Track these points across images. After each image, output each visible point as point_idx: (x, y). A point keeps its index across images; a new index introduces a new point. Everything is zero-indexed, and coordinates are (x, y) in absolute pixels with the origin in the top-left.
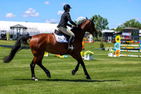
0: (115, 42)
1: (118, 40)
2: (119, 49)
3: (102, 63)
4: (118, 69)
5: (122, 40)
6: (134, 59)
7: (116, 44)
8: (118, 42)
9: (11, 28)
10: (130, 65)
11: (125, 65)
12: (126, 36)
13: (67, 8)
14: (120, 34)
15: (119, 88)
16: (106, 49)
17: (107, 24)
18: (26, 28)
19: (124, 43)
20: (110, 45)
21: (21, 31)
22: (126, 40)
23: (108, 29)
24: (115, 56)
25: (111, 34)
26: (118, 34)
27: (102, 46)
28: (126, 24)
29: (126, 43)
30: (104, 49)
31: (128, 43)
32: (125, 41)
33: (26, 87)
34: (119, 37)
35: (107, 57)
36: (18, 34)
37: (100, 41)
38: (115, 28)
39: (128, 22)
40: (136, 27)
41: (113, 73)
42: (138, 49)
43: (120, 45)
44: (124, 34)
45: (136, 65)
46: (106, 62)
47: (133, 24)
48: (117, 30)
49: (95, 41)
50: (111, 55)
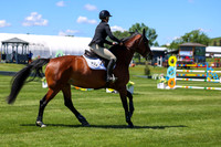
0: (168, 66)
1: (172, 62)
2: (174, 77)
3: (148, 99)
4: (173, 108)
5: (179, 63)
6: (197, 92)
7: (169, 69)
8: (173, 66)
9: (3, 43)
10: (192, 103)
11: (184, 102)
12: (185, 57)
13: (105, 16)
14: (176, 53)
15: (174, 138)
16: (154, 76)
17: (155, 37)
18: (27, 44)
19: (182, 68)
20: (159, 71)
21: (20, 48)
22: (184, 63)
23: (157, 45)
24: (168, 88)
25: (161, 54)
26: (172, 53)
27: (148, 72)
28: (186, 38)
29: (185, 68)
30: (150, 77)
31: (189, 68)
32: (184, 65)
33: (28, 137)
34: (173, 57)
35: (154, 89)
36: (14, 52)
37: (144, 64)
38: (168, 45)
39: (189, 35)
40: (200, 42)
41: (164, 114)
42: (205, 78)
43: (175, 70)
44: (182, 53)
45: (200, 102)
46: (154, 97)
47: (196, 37)
48: (171, 47)
49: (137, 64)
50: (161, 86)
